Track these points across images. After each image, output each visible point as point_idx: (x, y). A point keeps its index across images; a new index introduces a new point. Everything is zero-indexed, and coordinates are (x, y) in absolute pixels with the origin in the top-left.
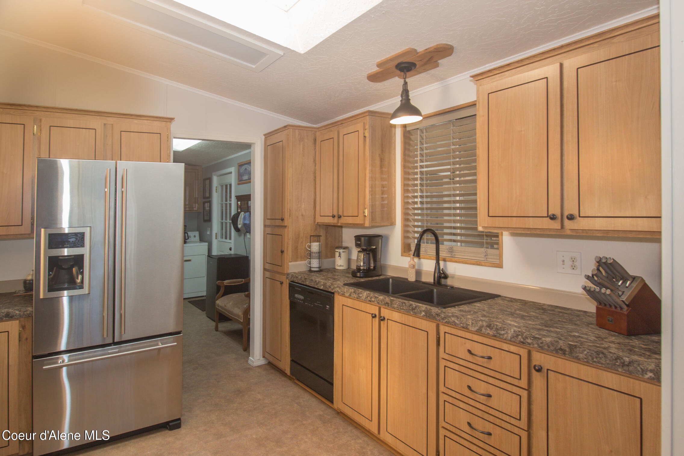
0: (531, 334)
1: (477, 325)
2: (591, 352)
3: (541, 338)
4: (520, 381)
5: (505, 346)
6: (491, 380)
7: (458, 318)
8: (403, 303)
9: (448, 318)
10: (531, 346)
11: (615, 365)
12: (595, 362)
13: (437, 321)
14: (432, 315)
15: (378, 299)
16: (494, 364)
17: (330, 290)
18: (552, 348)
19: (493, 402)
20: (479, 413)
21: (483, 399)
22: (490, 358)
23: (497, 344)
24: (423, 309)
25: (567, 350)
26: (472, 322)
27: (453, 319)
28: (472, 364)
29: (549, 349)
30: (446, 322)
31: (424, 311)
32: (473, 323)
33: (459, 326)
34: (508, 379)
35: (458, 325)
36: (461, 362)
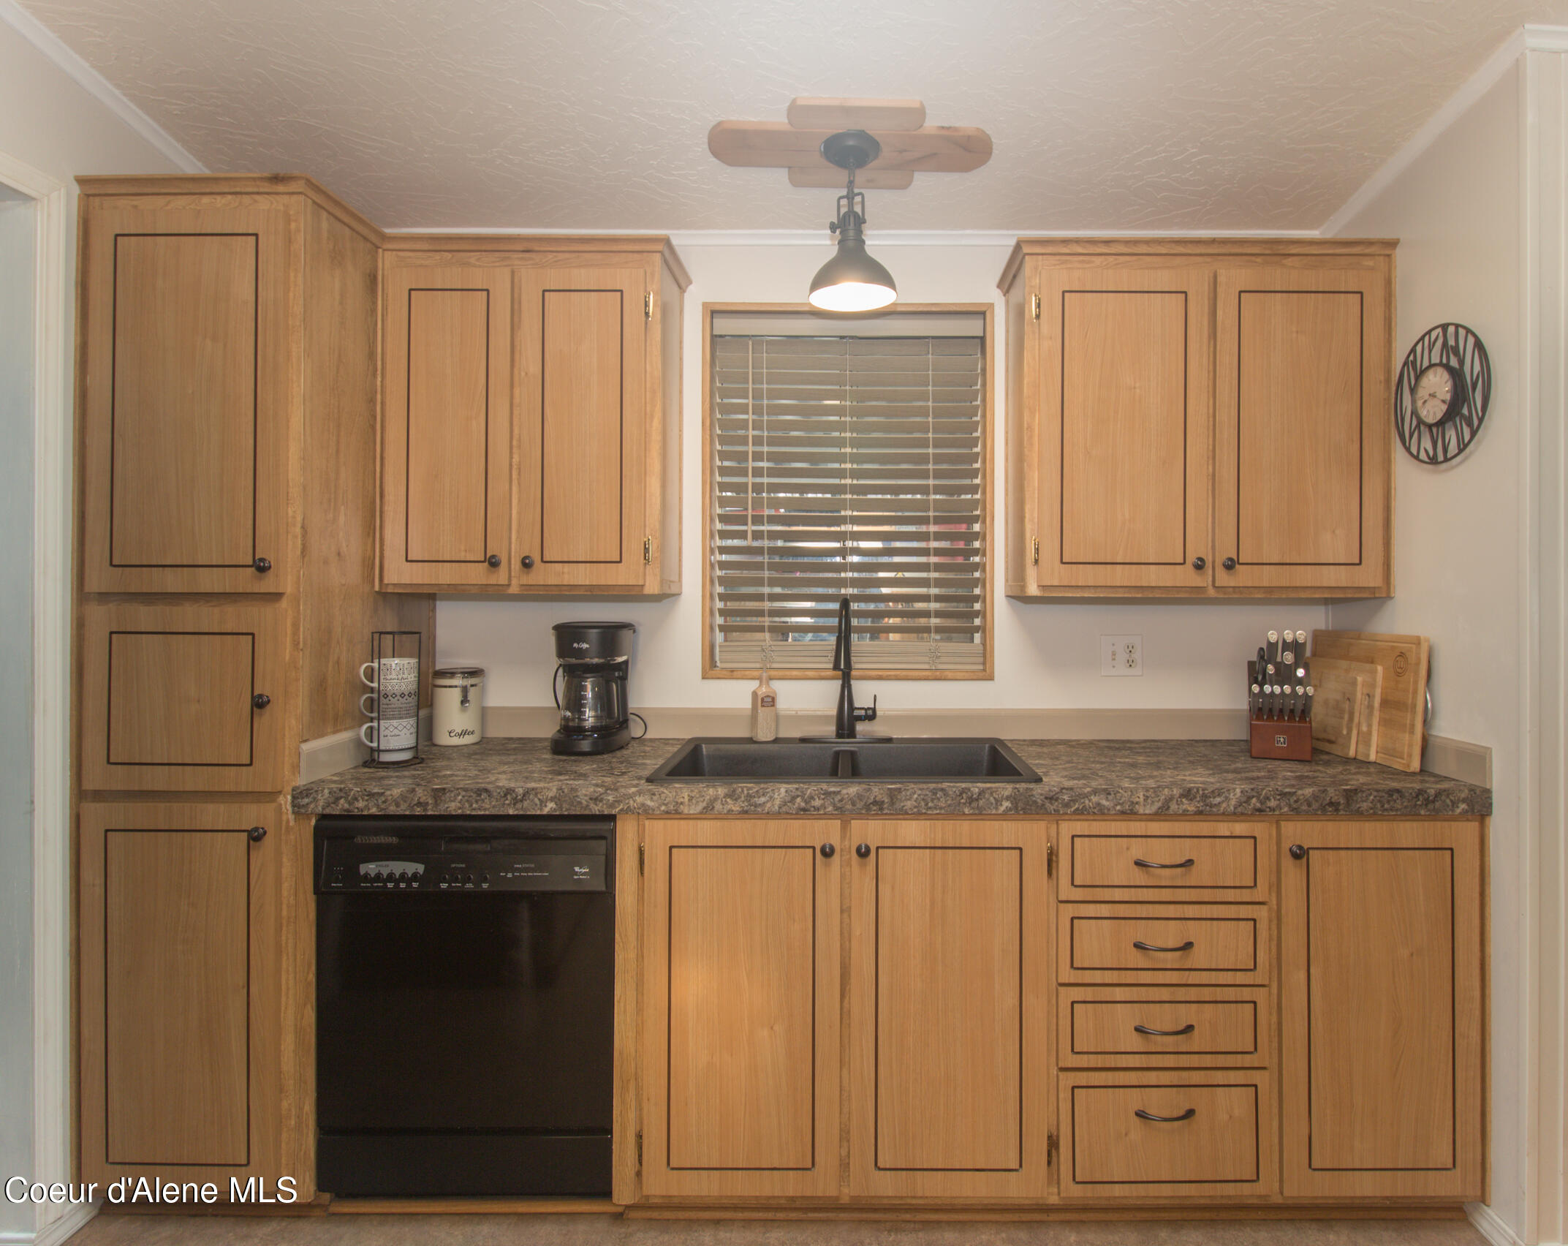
0: (1277, 789)
1: (1157, 799)
2: (1381, 794)
3: (1295, 792)
4: (1255, 890)
5: (1223, 828)
6: (1191, 911)
7: (1109, 794)
8: (934, 792)
9: (1082, 801)
10: (1277, 813)
11: (1416, 805)
12: (1386, 810)
13: (1051, 814)
14: (1035, 802)
15: (839, 797)
16: (1201, 874)
17: (596, 809)
18: (1315, 805)
19: (1199, 957)
20: (1165, 994)
21: (1171, 959)
22: (1189, 863)
23: (1204, 828)
24: (1006, 793)
25: (1342, 802)
26: (1144, 795)
27: (1095, 799)
28: (1145, 890)
29: (1311, 809)
30: (1077, 809)
31: (1008, 798)
32: (1147, 797)
33: (1114, 812)
34: (1231, 895)
35: (1109, 810)
36: (1118, 894)
